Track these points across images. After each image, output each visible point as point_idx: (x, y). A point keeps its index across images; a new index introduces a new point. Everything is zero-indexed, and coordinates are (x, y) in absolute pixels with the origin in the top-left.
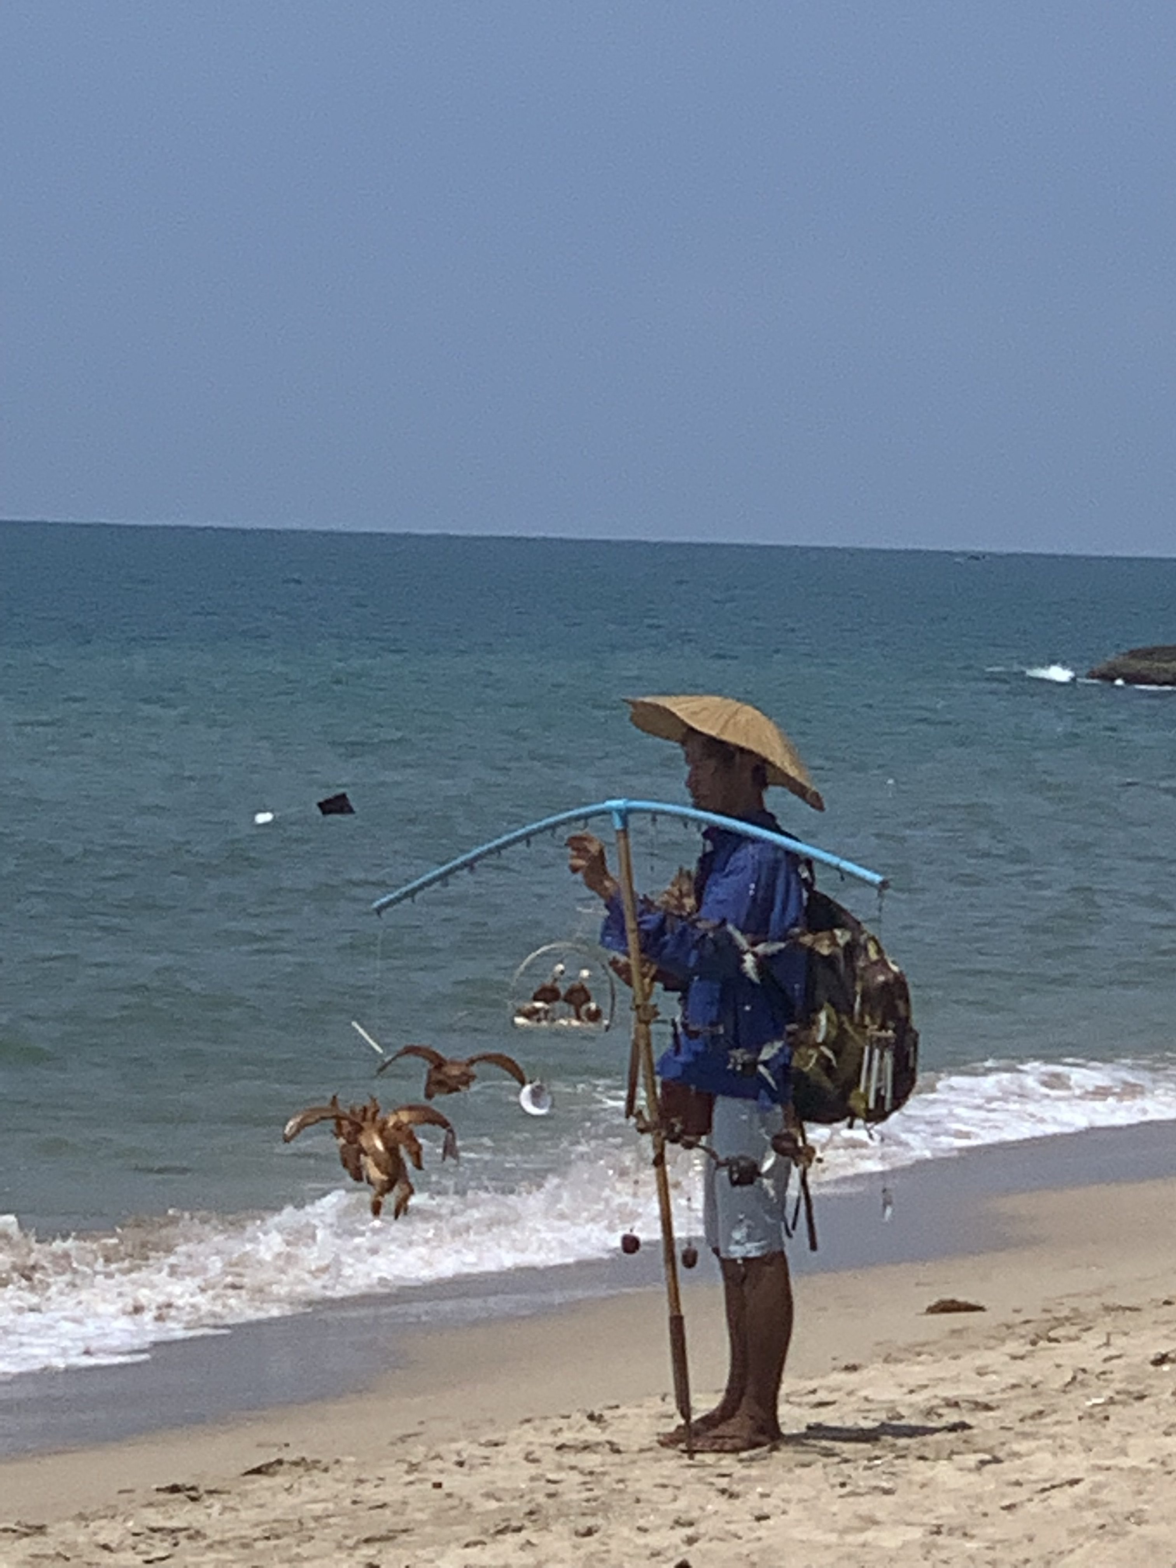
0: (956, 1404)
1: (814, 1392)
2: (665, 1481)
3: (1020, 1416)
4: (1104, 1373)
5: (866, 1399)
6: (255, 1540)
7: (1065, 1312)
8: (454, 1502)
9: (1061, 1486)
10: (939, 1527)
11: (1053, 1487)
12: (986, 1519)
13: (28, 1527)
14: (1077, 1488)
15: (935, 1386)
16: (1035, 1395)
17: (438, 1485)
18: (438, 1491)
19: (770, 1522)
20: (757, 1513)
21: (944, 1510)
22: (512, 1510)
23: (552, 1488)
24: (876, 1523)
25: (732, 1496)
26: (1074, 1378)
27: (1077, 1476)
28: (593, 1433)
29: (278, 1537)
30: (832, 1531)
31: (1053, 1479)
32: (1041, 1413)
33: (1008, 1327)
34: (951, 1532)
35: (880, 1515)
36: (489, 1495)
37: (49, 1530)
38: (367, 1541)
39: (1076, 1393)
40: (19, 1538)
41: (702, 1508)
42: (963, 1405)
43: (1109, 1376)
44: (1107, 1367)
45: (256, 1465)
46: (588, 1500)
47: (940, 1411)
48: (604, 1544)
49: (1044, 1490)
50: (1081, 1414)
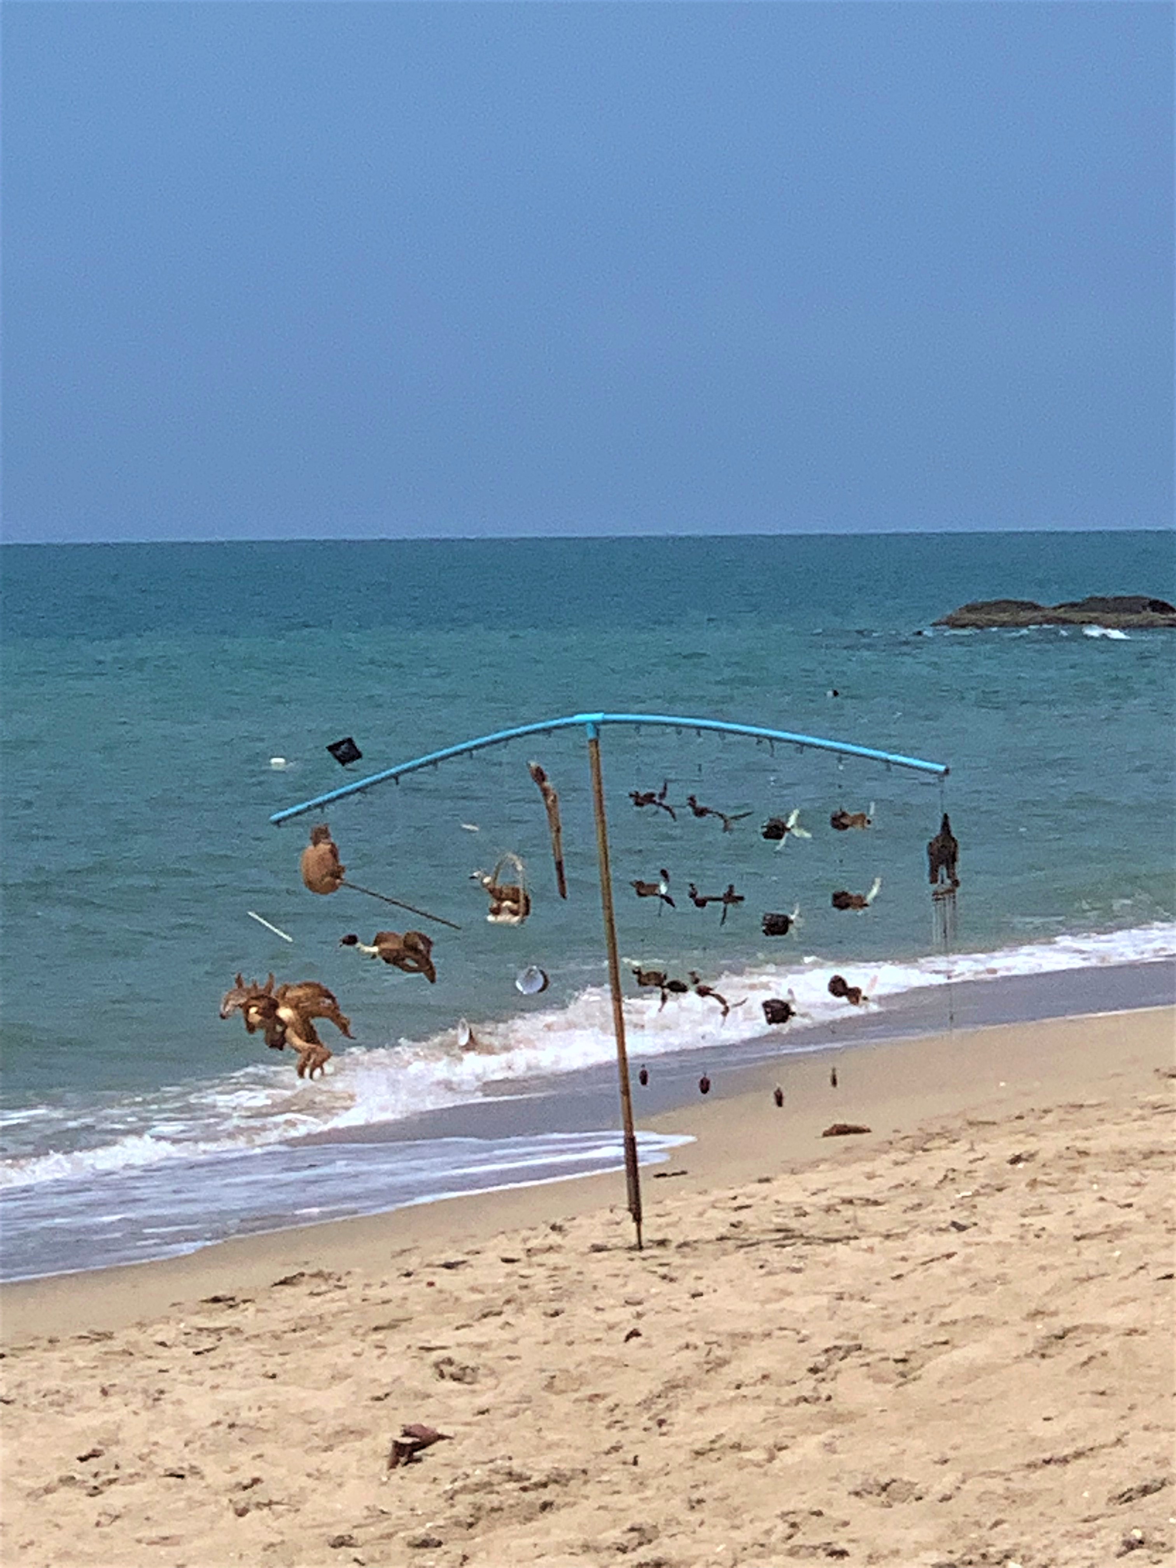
0: (851, 1202)
1: (735, 1198)
2: (616, 1272)
3: (903, 1208)
4: (970, 1172)
5: (777, 1202)
6: (285, 1332)
7: (936, 1129)
8: (444, 1296)
9: (938, 1259)
10: (841, 1293)
11: (932, 1261)
12: (878, 1287)
13: (99, 1334)
14: (952, 1261)
15: (833, 1189)
16: (914, 1192)
17: (431, 1284)
18: (432, 1288)
19: (704, 1298)
20: (693, 1292)
21: (843, 1282)
22: (493, 1299)
23: (524, 1282)
24: (789, 1294)
25: (672, 1280)
26: (946, 1177)
27: (951, 1250)
28: (555, 1238)
29: (303, 1329)
30: (755, 1301)
31: (932, 1254)
32: (920, 1205)
33: (891, 1143)
34: (851, 1297)
35: (793, 1288)
36: (473, 1290)
37: (115, 1335)
38: (376, 1329)
39: (949, 1187)
40: (91, 1343)
41: (648, 1291)
42: (855, 1202)
43: (974, 1174)
44: (973, 1166)
45: (282, 1278)
46: (554, 1289)
47: (839, 1208)
48: (569, 1321)
49: (924, 1263)
50: (953, 1204)
